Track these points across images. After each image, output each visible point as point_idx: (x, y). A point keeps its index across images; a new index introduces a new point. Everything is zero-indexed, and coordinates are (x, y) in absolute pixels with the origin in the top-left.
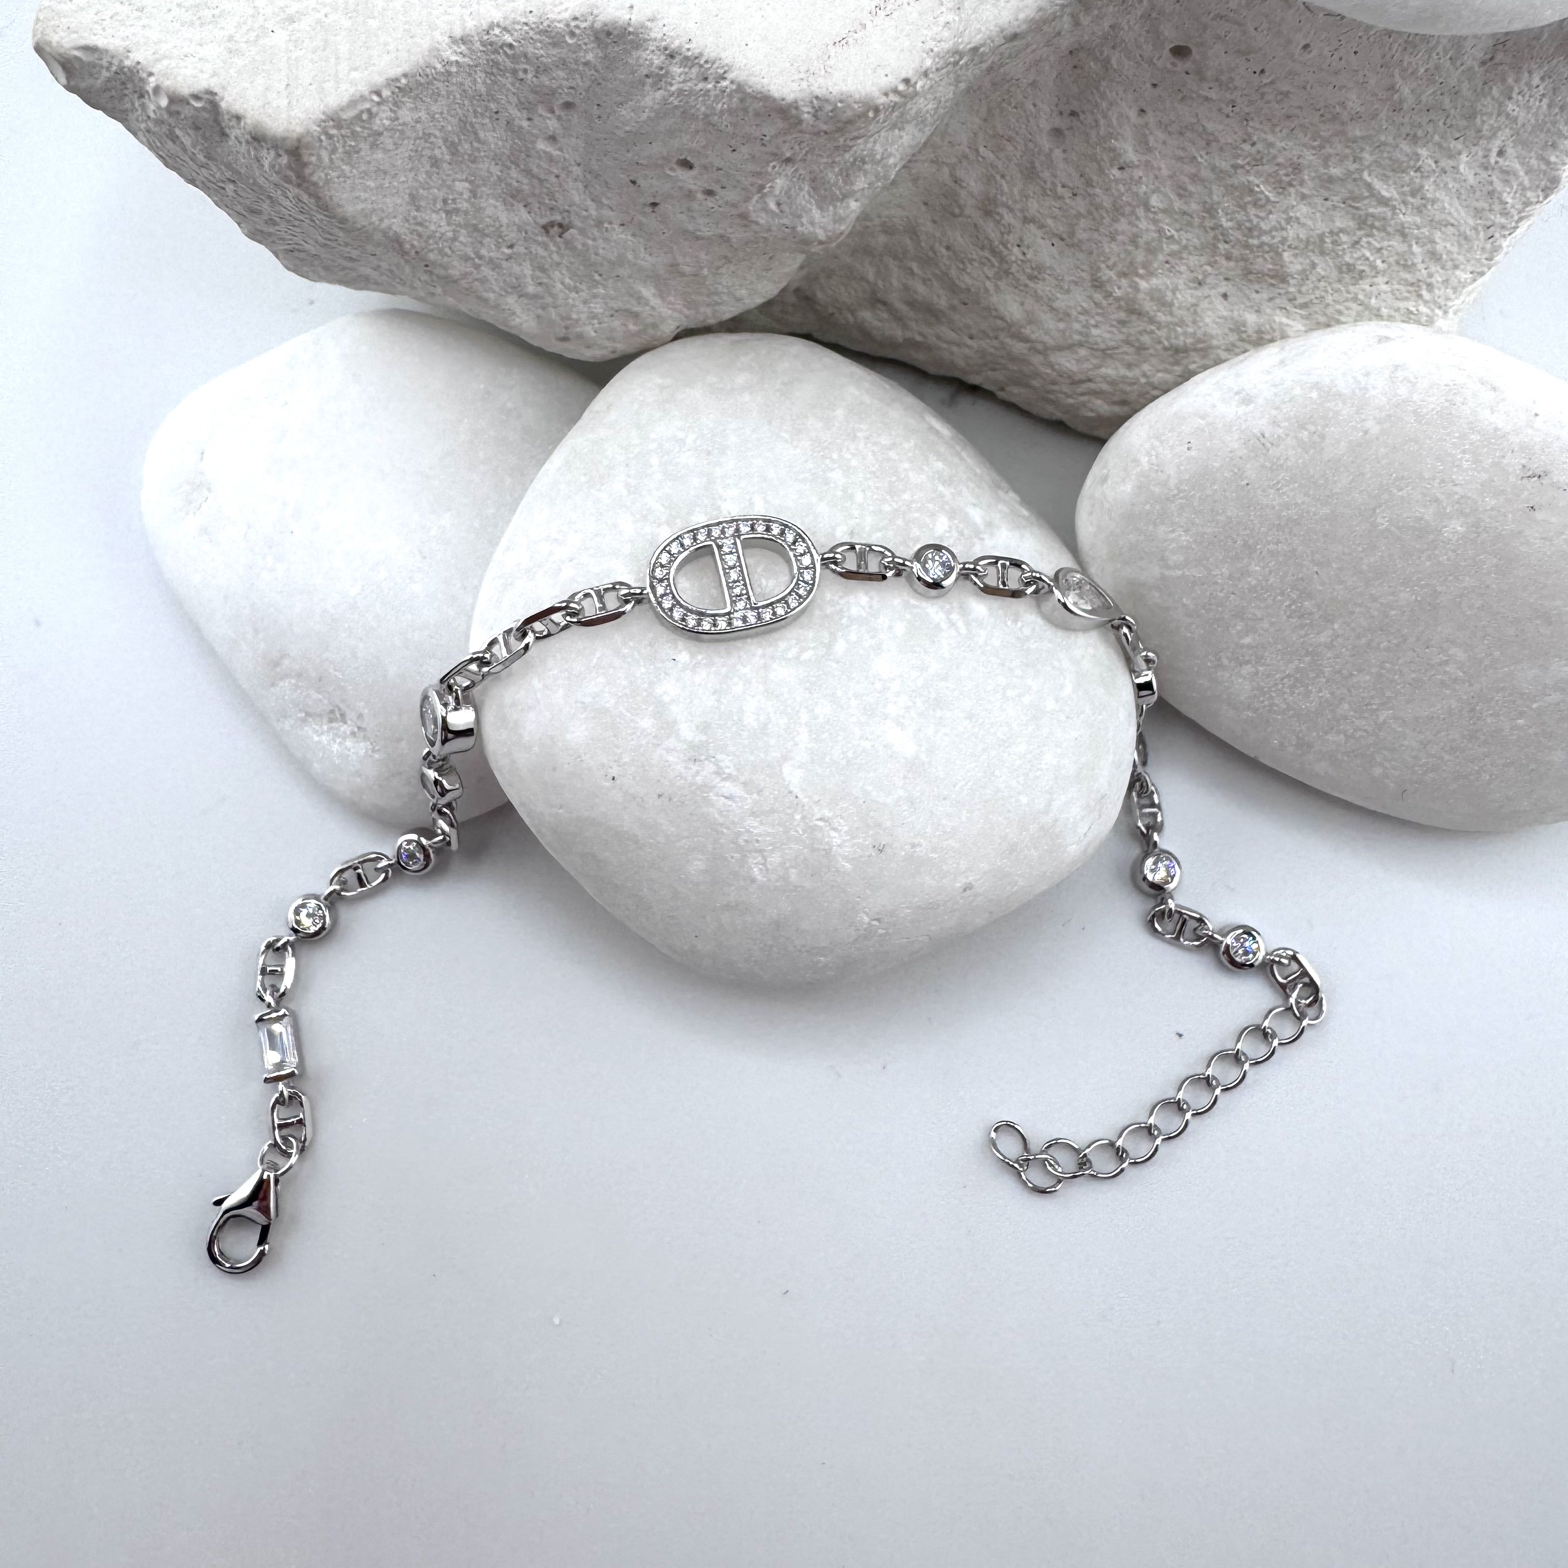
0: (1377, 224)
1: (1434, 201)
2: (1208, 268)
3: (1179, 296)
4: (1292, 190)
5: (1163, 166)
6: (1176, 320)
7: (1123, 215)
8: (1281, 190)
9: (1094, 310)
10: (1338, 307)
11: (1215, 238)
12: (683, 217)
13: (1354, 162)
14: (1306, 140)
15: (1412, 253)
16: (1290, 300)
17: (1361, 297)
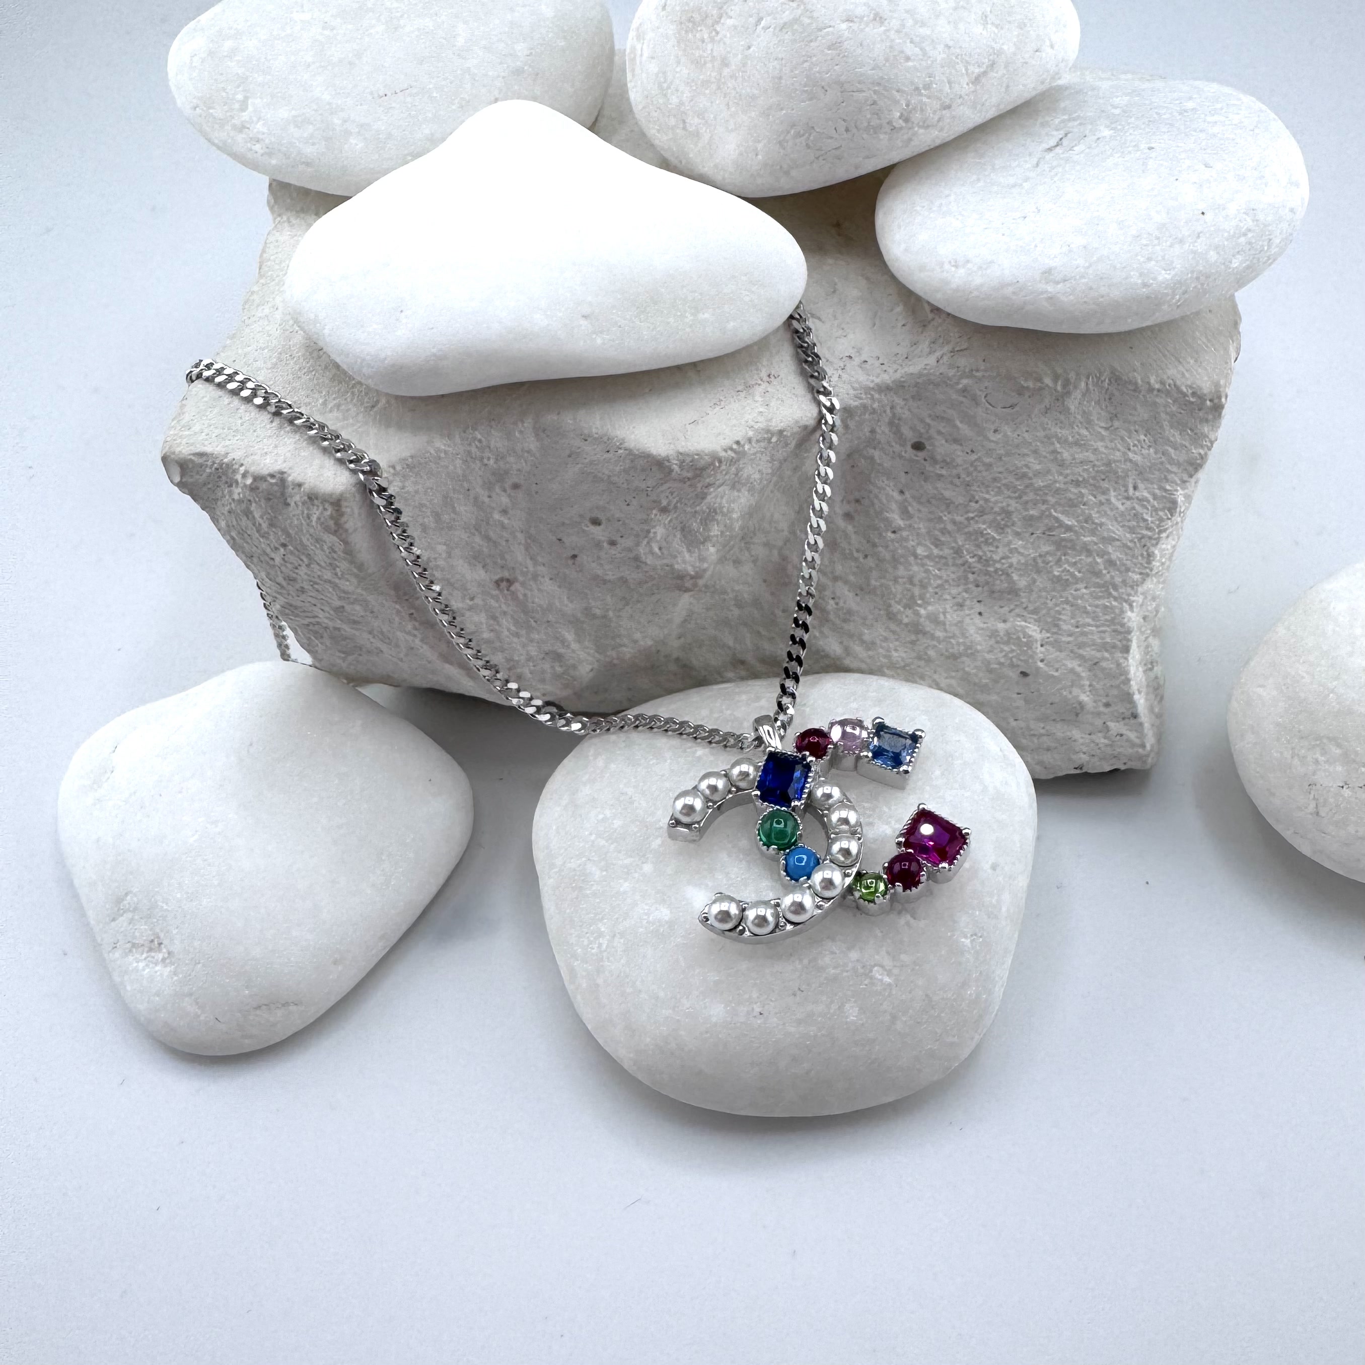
0: (1069, 545)
1: (1101, 525)
2: (964, 594)
3: (948, 616)
4: (1009, 530)
5: (921, 526)
6: (950, 635)
7: (901, 563)
8: (1000, 531)
9: (892, 637)
10: (1057, 609)
11: (965, 571)
12: (594, 565)
13: (1043, 504)
14: (1009, 493)
15: (1097, 563)
16: (1025, 608)
17: (1070, 599)
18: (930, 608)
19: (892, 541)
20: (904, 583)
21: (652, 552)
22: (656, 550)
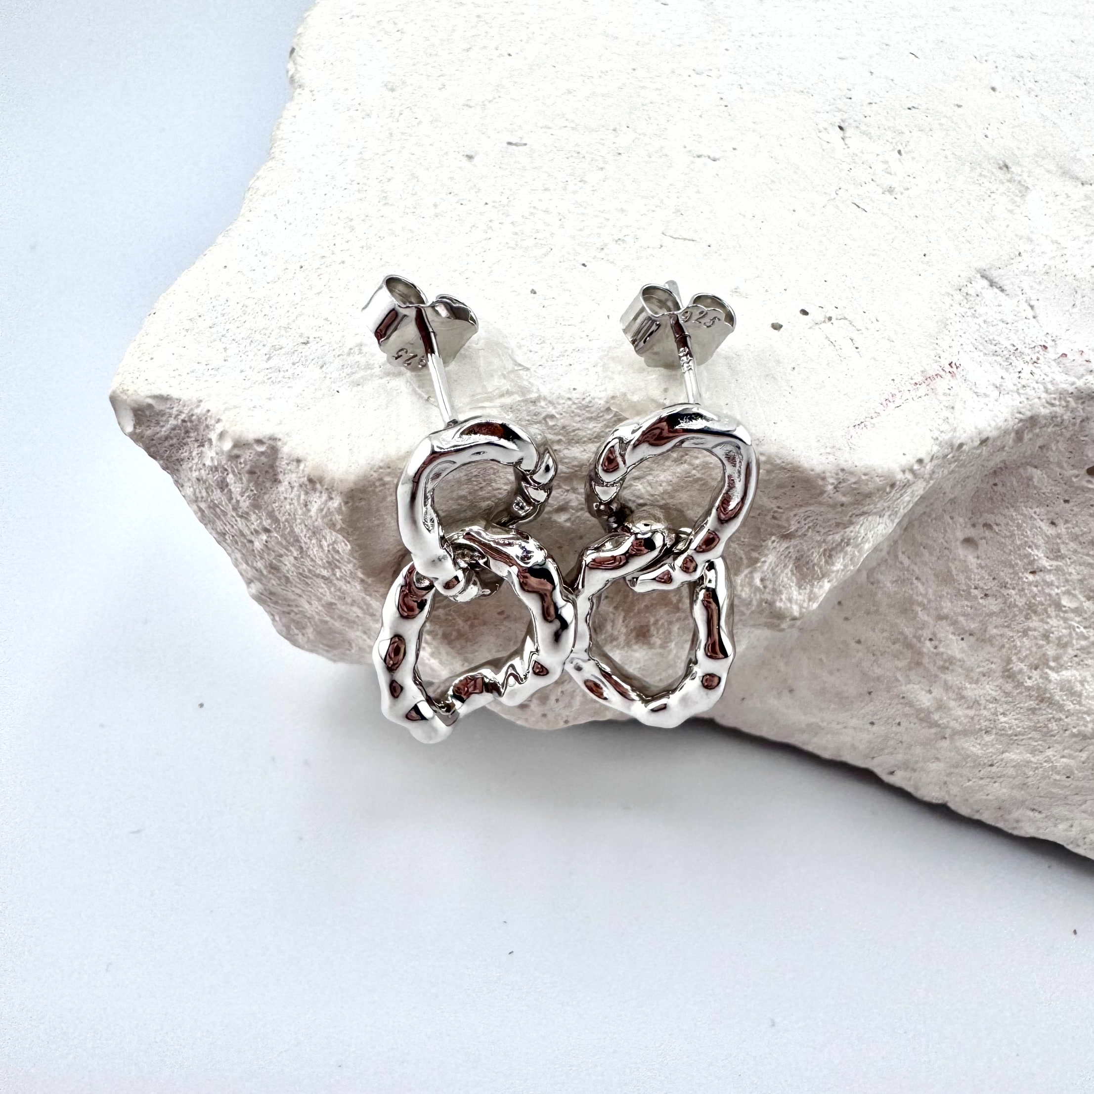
5: (1073, 570)
7: (1035, 613)
9: (1003, 699)
18: (1066, 674)
19: (1030, 584)
20: (1035, 638)
21: (751, 584)
22: (757, 582)
